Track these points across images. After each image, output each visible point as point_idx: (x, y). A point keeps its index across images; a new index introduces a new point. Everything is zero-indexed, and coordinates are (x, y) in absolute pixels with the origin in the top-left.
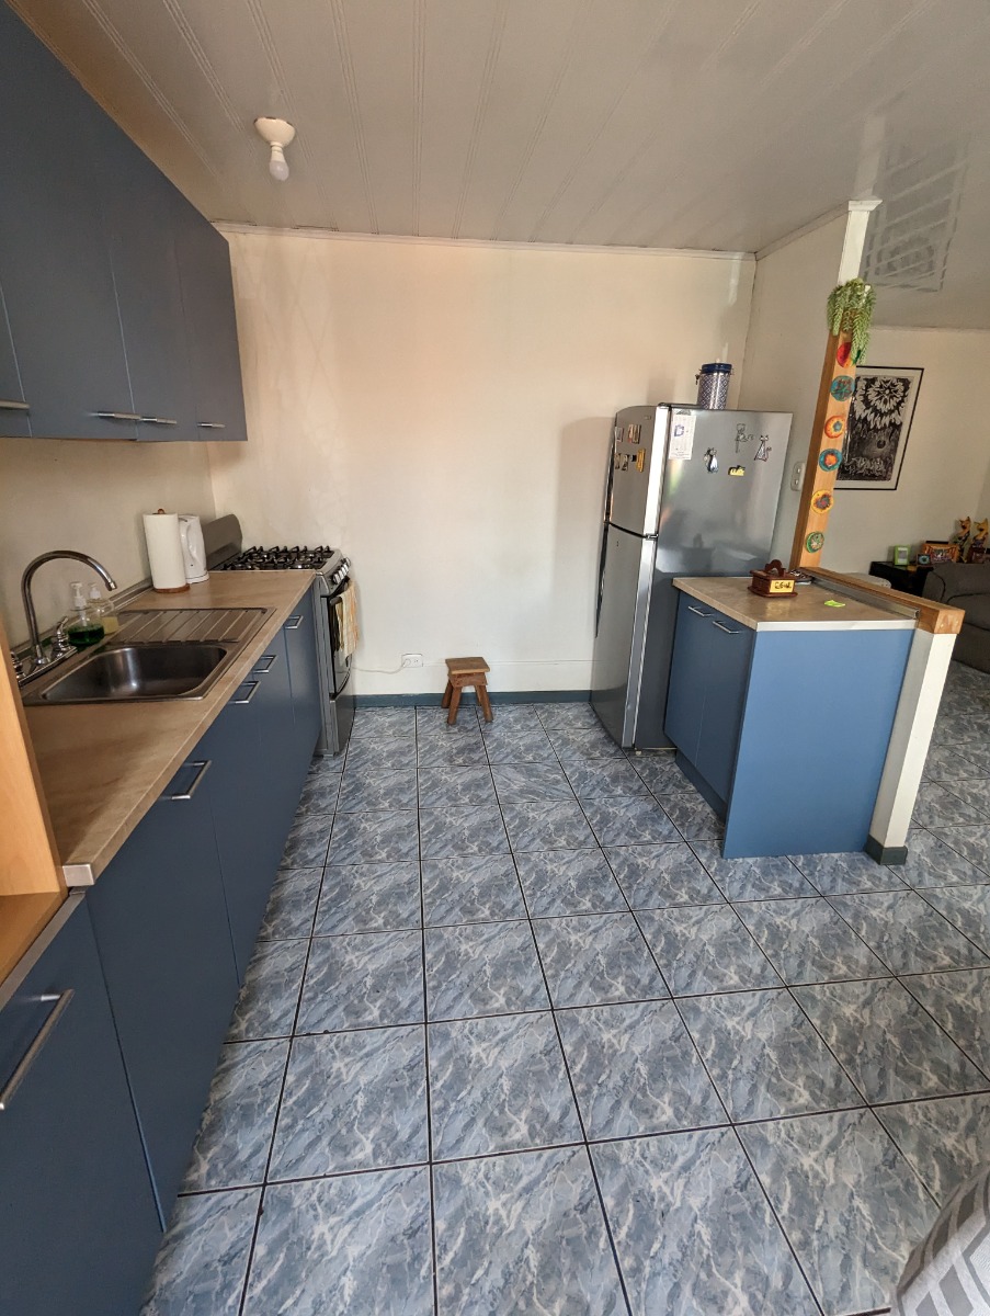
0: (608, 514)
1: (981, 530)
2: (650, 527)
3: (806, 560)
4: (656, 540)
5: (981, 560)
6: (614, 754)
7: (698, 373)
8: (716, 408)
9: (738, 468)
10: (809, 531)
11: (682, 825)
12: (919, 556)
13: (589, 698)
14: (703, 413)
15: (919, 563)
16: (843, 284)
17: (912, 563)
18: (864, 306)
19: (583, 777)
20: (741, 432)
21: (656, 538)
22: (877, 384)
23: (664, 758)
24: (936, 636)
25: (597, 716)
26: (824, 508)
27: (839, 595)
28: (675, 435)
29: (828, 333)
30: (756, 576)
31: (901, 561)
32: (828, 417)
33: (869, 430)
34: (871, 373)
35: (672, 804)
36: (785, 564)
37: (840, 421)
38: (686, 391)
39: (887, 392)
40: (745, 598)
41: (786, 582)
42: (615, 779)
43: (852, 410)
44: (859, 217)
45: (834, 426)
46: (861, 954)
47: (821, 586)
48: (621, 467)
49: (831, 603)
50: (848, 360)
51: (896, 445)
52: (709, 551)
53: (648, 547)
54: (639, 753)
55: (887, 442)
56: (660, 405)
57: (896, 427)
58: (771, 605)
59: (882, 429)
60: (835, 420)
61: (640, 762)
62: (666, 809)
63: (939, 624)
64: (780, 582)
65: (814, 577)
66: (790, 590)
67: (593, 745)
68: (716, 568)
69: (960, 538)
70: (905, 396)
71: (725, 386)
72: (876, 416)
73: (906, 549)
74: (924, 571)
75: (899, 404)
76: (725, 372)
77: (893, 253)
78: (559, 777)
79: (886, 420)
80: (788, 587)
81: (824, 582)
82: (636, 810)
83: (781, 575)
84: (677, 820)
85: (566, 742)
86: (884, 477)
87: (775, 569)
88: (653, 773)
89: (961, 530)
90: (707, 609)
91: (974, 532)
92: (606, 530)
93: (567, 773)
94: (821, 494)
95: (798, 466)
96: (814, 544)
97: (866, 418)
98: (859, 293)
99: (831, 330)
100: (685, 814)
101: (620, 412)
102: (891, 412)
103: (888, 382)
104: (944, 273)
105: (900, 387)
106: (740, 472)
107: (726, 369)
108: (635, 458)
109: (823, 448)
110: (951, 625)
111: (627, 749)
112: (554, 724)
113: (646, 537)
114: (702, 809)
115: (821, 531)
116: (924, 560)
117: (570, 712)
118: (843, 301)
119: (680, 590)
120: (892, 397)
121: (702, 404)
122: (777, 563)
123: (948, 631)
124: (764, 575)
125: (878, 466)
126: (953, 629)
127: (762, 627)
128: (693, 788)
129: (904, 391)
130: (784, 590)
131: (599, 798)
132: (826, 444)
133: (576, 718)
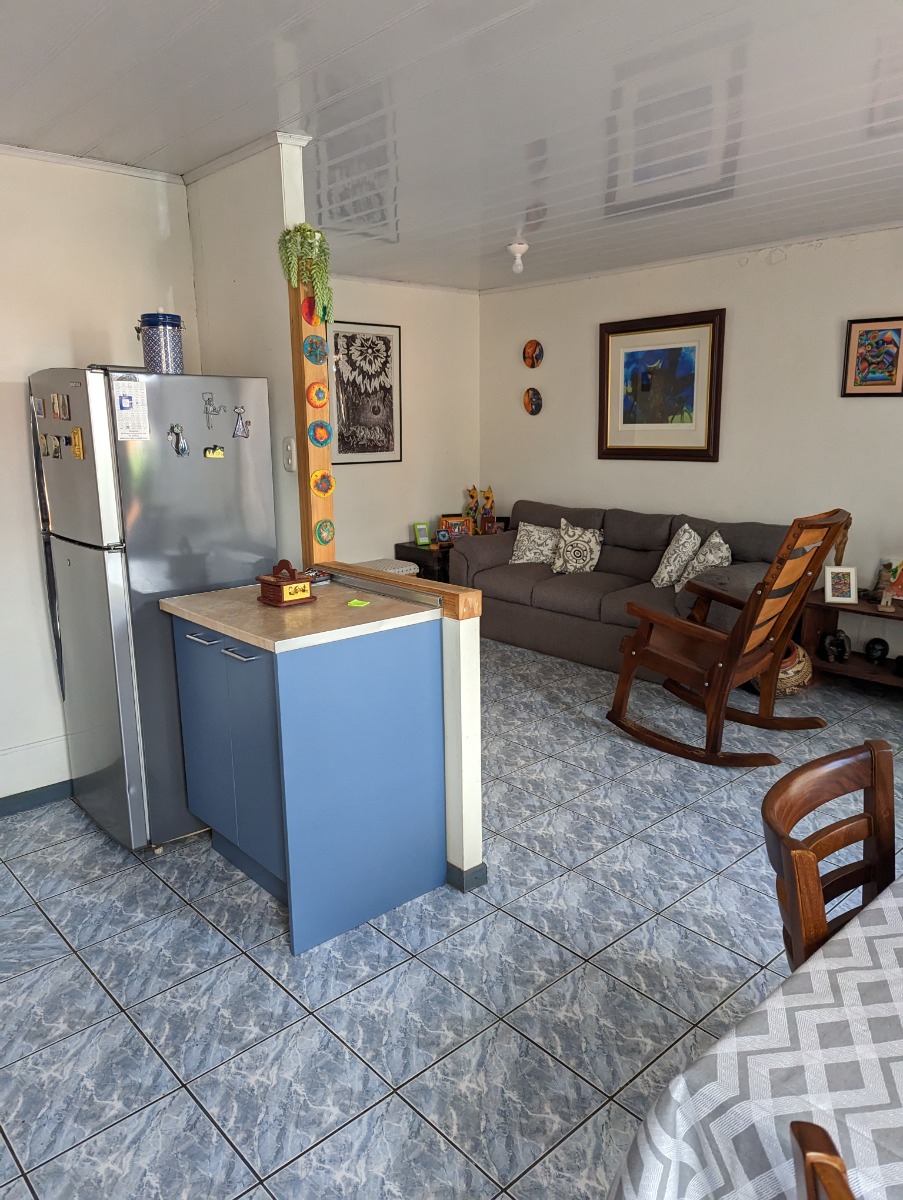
0: (45, 521)
1: (487, 498)
2: (111, 534)
3: (320, 555)
4: (124, 551)
5: (493, 531)
6: (124, 863)
7: (139, 325)
8: (171, 371)
9: (214, 448)
10: (315, 519)
11: (235, 931)
12: (438, 532)
13: (70, 791)
14: (153, 378)
15: (440, 541)
16: (291, 228)
17: (434, 541)
18: (319, 256)
19: (80, 913)
20: (209, 402)
21: (124, 548)
22: (358, 341)
23: (196, 846)
24: (462, 622)
25: (87, 815)
26: (326, 491)
27: (363, 591)
28: (122, 408)
29: (286, 283)
30: (264, 584)
31: (423, 540)
32: (307, 384)
33: (361, 394)
34: (350, 330)
35: (217, 906)
36: (297, 564)
37: (322, 388)
38: (126, 348)
39: (370, 351)
40: (256, 612)
41: (301, 585)
42: (130, 900)
43: (339, 373)
44: (292, 151)
45: (317, 394)
46: (464, 1009)
47: (340, 584)
48: (51, 453)
49: (355, 603)
50: (315, 318)
51: (391, 411)
52: (201, 557)
53: (114, 563)
54: (159, 851)
55: (382, 408)
56: (91, 367)
57: (387, 391)
58: (289, 617)
59: (373, 393)
60: (316, 388)
61: (163, 863)
62: (211, 917)
63: (462, 609)
64: (294, 586)
65: (332, 574)
66: (307, 595)
67: (89, 861)
68: (213, 579)
69: (471, 509)
70: (387, 356)
71: (178, 343)
72: (364, 379)
73: (424, 526)
74: (445, 550)
75: (385, 364)
76: (173, 325)
77: (343, 196)
78: (41, 928)
79: (376, 383)
80: (304, 591)
81: (343, 578)
82: (169, 934)
83: (293, 578)
84: (227, 927)
85: (42, 870)
86: (388, 448)
87: (284, 571)
88: (185, 872)
89: (471, 500)
90: (211, 635)
91: (482, 502)
92: (47, 544)
93: (52, 917)
94: (319, 474)
95: (287, 443)
96: (325, 534)
97: (354, 380)
98: (310, 241)
99: (289, 281)
100: (236, 914)
101: (33, 375)
102: (378, 374)
103: (368, 340)
104: (397, 224)
105: (381, 346)
106: (219, 454)
107: (174, 321)
108: (68, 441)
109: (310, 421)
110: (473, 608)
111: (140, 850)
112: (18, 847)
113: (108, 548)
114: (258, 898)
115: (329, 518)
116: (444, 536)
117: (41, 821)
118: (295, 249)
119: (171, 615)
120: (375, 357)
121: (151, 366)
122: (285, 564)
123: (471, 615)
124: (272, 579)
125: (378, 435)
126: (476, 612)
127: (281, 647)
128: (241, 875)
129: (387, 351)
130: (300, 595)
131: (110, 939)
132: (312, 416)
133: (54, 828)
